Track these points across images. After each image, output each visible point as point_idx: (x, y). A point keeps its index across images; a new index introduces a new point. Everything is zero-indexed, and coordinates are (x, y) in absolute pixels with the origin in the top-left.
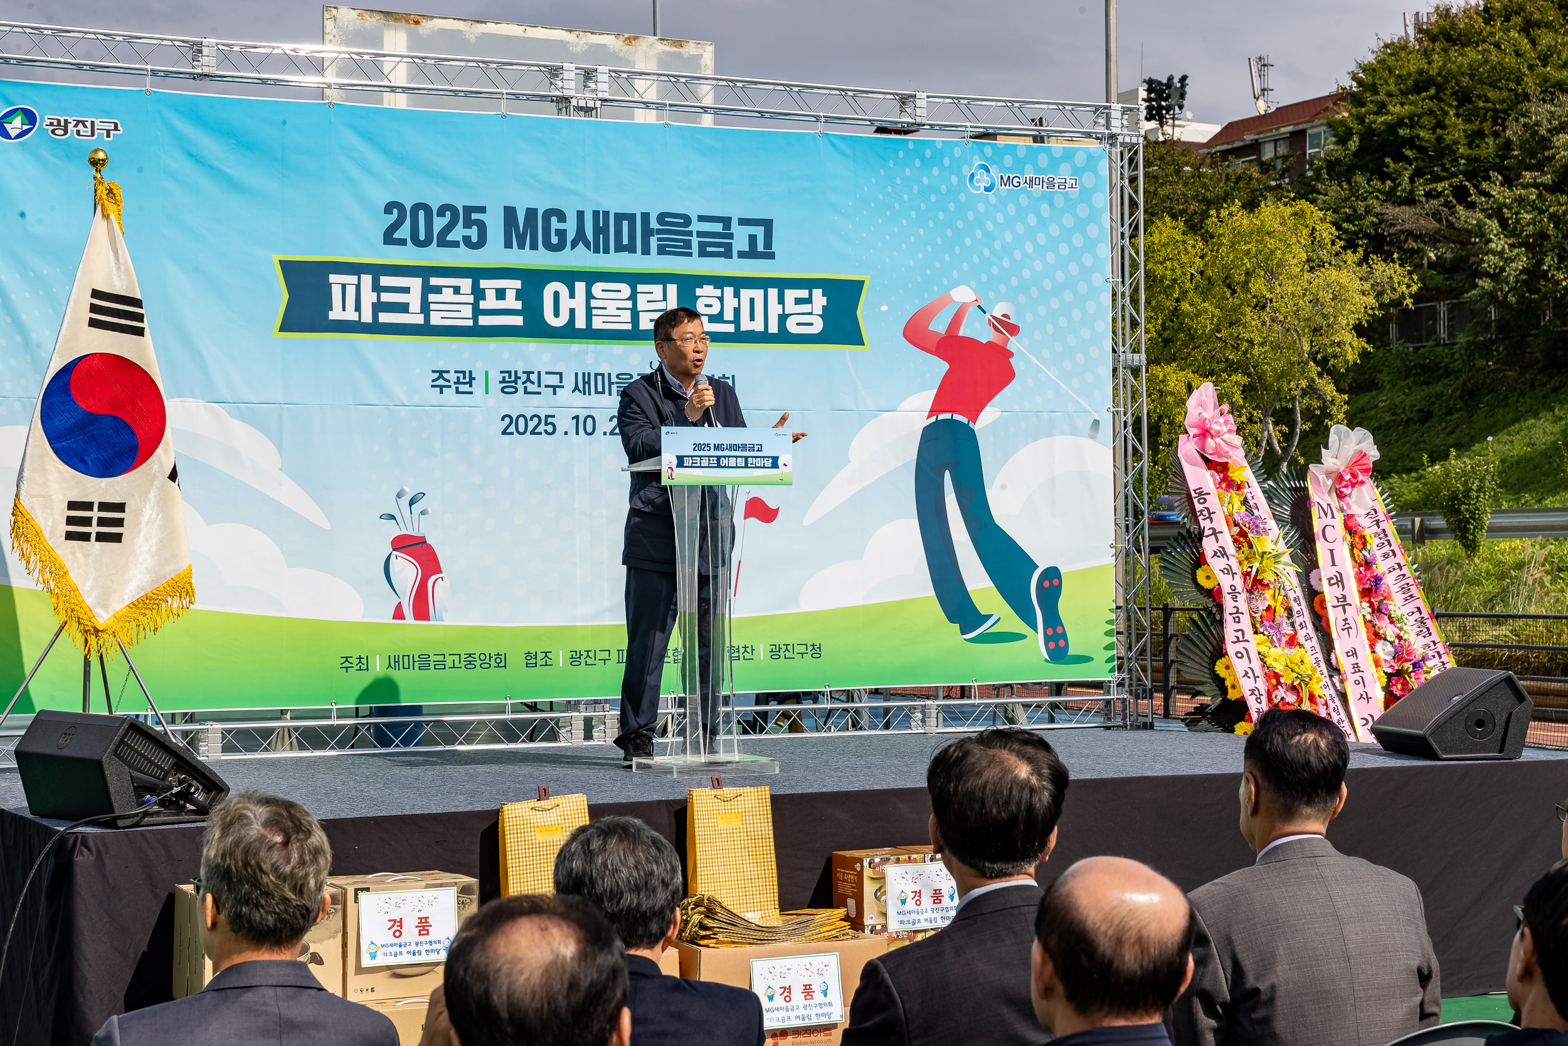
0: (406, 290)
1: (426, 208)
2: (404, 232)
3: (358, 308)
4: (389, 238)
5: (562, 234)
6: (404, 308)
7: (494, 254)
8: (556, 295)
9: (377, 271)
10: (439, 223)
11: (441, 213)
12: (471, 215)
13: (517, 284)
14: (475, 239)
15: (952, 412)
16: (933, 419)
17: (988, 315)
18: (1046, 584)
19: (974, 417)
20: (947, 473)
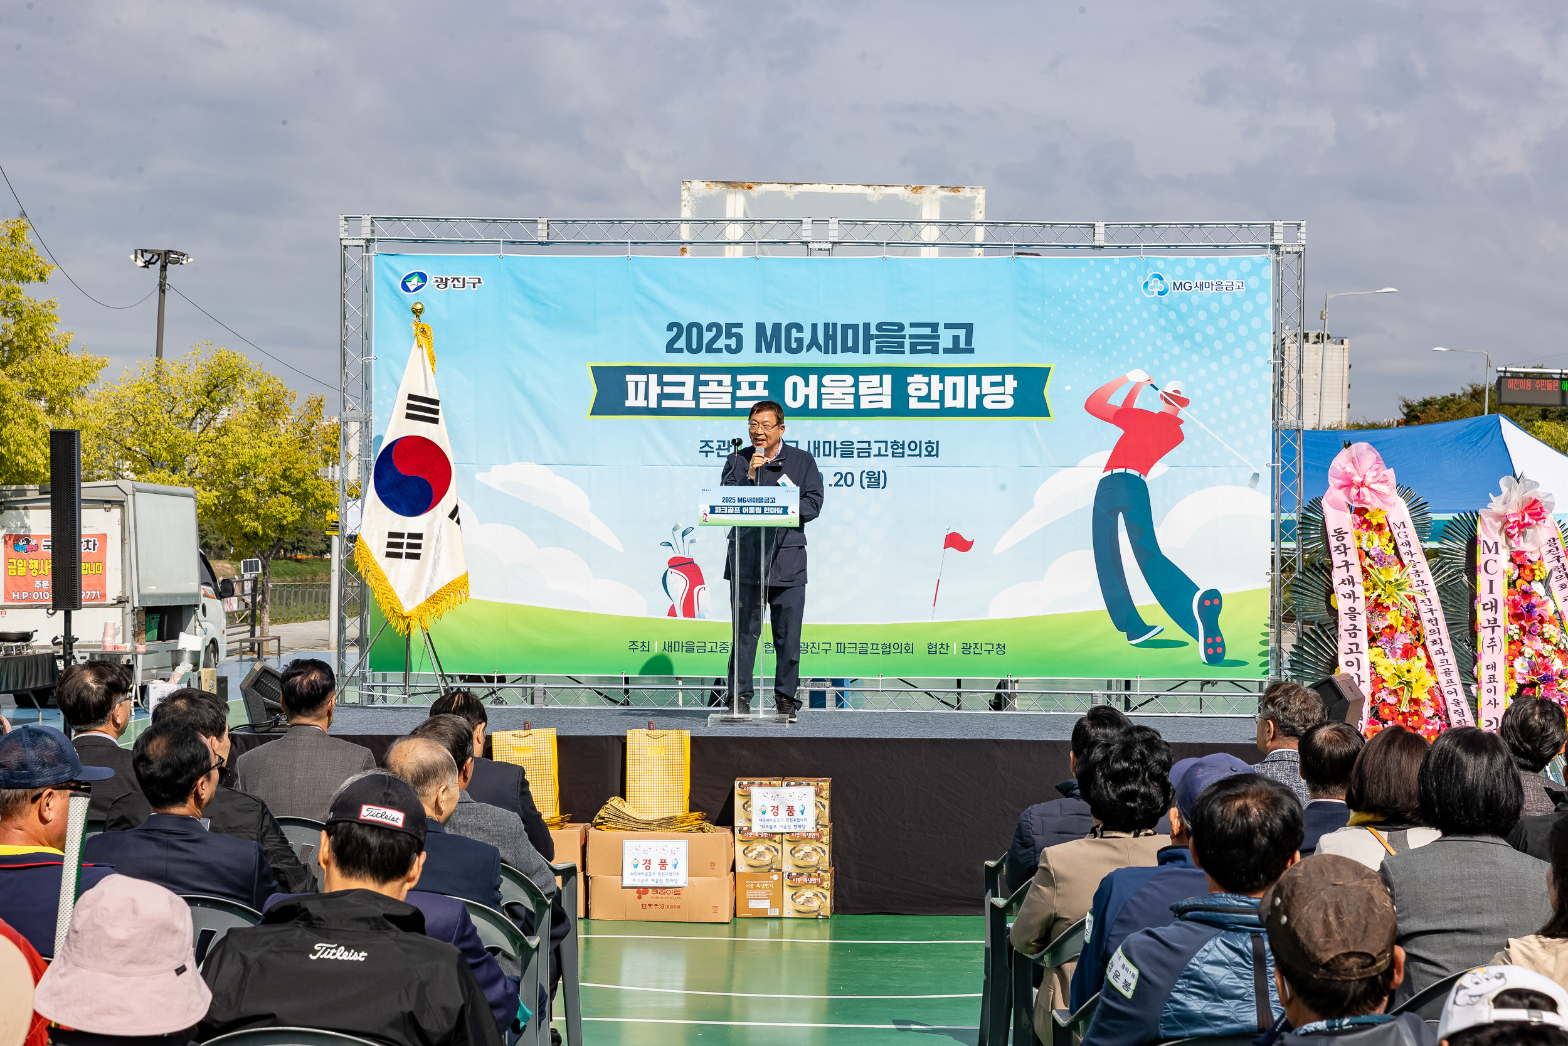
0: (682, 384)
1: (699, 326)
2: (681, 343)
3: (646, 398)
4: (670, 348)
5: (800, 341)
6: (680, 397)
7: (749, 356)
8: (795, 385)
9: (661, 371)
10: (708, 336)
11: (709, 329)
12: (731, 330)
13: (765, 378)
14: (734, 347)
15: (1126, 467)
16: (1109, 473)
17: (1160, 392)
18: (1207, 603)
19: (1145, 471)
20: (1121, 515)
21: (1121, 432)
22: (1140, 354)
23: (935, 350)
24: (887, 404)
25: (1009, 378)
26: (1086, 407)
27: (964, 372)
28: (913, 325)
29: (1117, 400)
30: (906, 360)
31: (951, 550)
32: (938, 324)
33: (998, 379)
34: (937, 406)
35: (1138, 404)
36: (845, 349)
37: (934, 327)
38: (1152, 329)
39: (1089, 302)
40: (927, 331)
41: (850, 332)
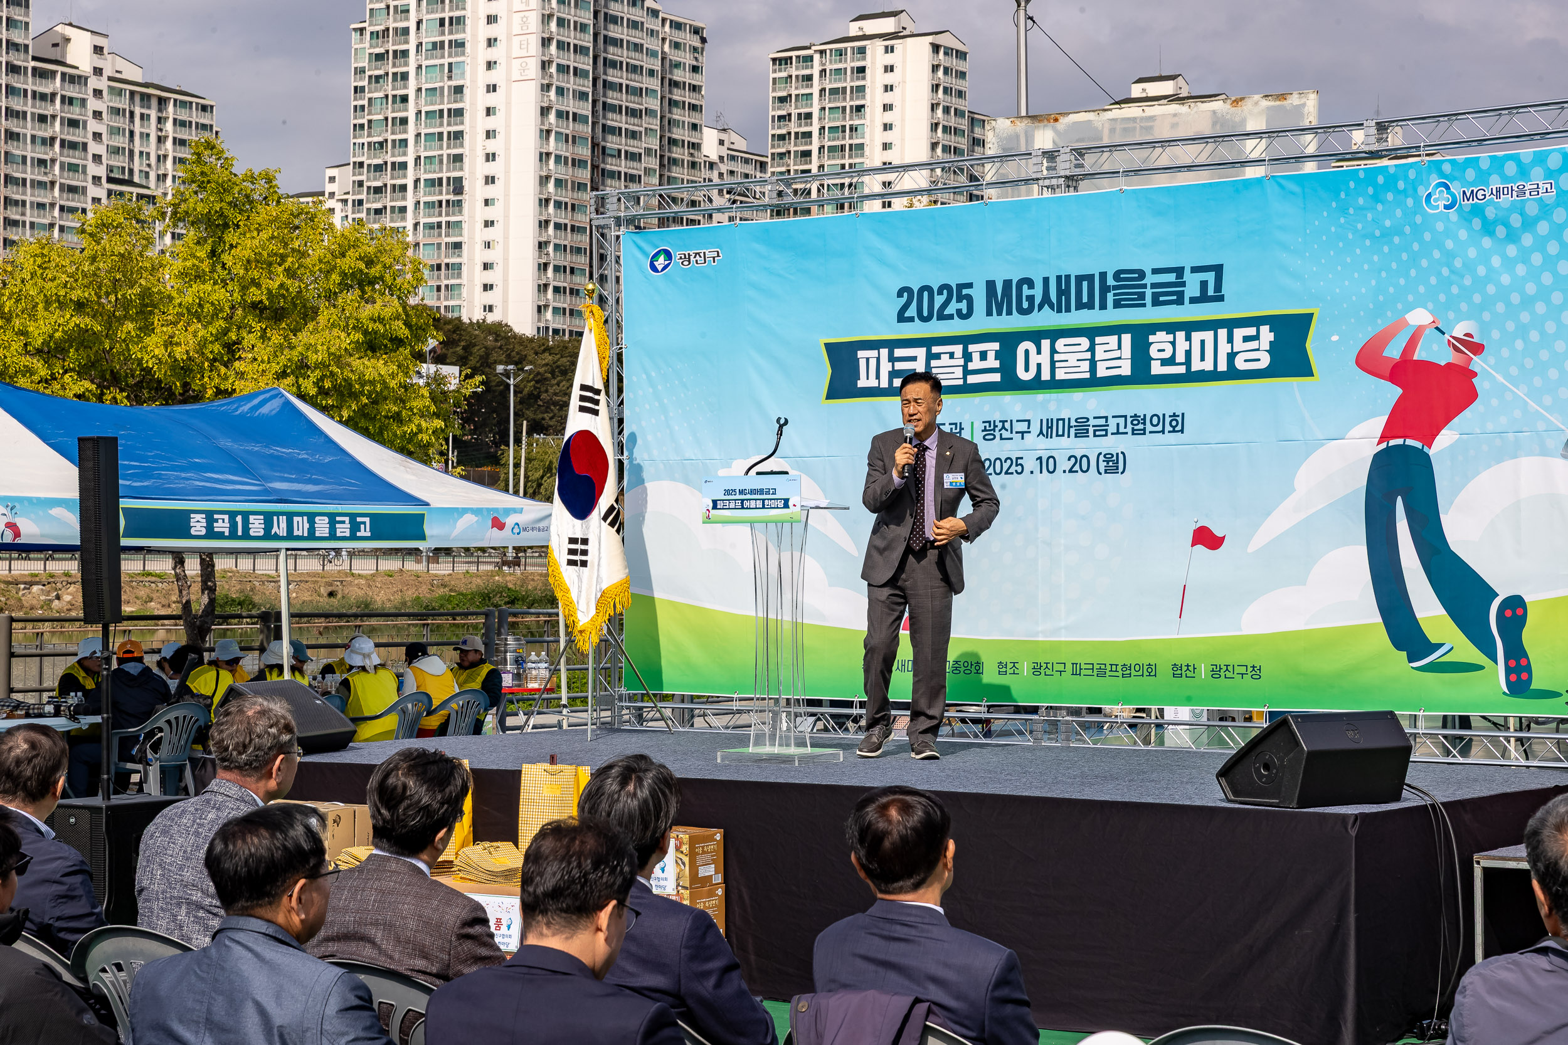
0: (914, 358)
1: (929, 289)
2: (912, 311)
3: (878, 377)
4: (902, 318)
5: (1031, 299)
7: (981, 323)
8: (1027, 352)
9: (892, 344)
10: (939, 300)
11: (940, 293)
12: (961, 292)
13: (996, 346)
14: (965, 311)
15: (1405, 437)
16: (1384, 446)
17: (1447, 336)
18: (1508, 613)
19: (1429, 441)
20: (1399, 499)
21: (1399, 391)
22: (1422, 289)
23: (1180, 301)
24: (1126, 370)
25: (1265, 329)
26: (1358, 363)
27: (1212, 325)
28: (1155, 271)
29: (1394, 351)
30: (1149, 314)
31: (1199, 547)
32: (1183, 268)
33: (1252, 331)
34: (1182, 370)
35: (1419, 355)
36: (1080, 306)
37: (1179, 271)
38: (1437, 254)
39: (1359, 226)
40: (1171, 277)
41: (1085, 284)
